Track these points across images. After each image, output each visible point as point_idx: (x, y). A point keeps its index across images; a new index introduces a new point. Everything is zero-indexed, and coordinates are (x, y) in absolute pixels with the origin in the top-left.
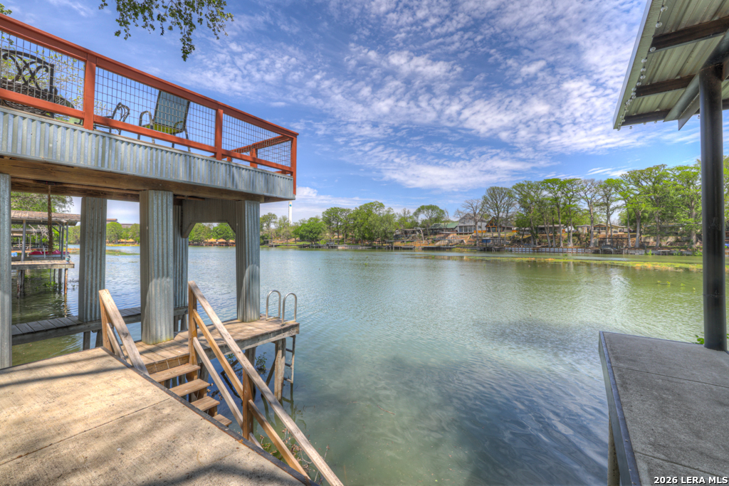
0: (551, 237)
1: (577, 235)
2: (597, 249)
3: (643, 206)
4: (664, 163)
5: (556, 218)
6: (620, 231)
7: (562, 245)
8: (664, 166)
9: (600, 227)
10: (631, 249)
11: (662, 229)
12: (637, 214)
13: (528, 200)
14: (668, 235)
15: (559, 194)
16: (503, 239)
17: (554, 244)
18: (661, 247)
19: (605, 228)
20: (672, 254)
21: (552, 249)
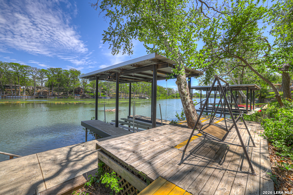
0: (13, 91)
1: (27, 90)
2: (37, 96)
3: (54, 81)
4: (61, 68)
6: (46, 89)
7: (20, 95)
8: (61, 69)
9: (38, 88)
10: (49, 96)
11: (60, 89)
12: (52, 84)
14: (62, 91)
15: (19, 71)
17: (16, 93)
18: (60, 96)
19: (40, 88)
20: (62, 98)
21: (14, 97)
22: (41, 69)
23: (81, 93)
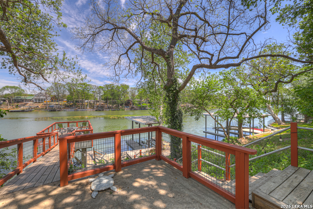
0: (81, 104)
1: (91, 104)
2: (97, 109)
3: (109, 96)
5: (83, 98)
7: (85, 108)
8: (114, 84)
9: (97, 101)
10: (106, 109)
11: (113, 102)
13: (72, 90)
14: (114, 104)
16: (61, 105)
17: (83, 107)
19: (99, 102)
20: (116, 110)
21: (82, 110)
22: (99, 86)
23: (130, 105)
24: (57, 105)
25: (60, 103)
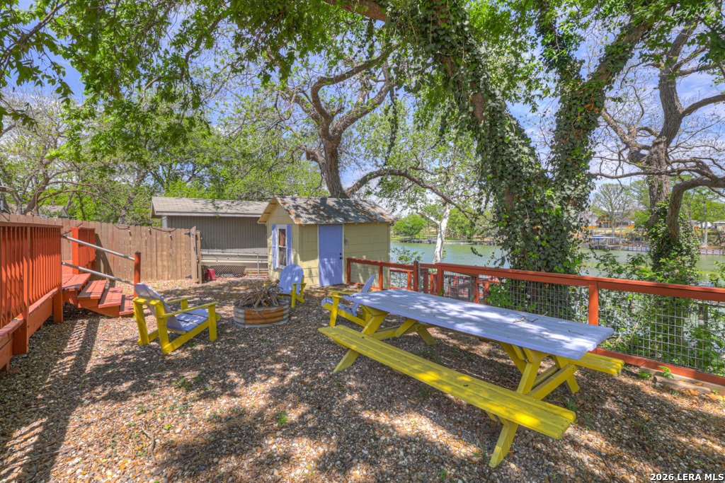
16: (618, 236)
24: (609, 235)
25: (617, 231)
